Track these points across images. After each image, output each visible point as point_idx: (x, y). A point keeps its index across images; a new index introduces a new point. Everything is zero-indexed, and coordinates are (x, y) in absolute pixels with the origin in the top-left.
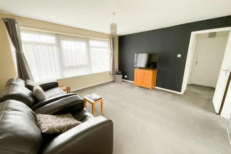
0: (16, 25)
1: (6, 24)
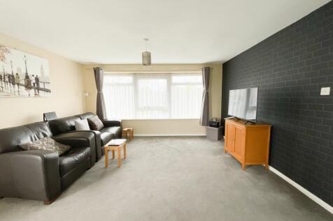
0: (101, 71)
1: (95, 71)
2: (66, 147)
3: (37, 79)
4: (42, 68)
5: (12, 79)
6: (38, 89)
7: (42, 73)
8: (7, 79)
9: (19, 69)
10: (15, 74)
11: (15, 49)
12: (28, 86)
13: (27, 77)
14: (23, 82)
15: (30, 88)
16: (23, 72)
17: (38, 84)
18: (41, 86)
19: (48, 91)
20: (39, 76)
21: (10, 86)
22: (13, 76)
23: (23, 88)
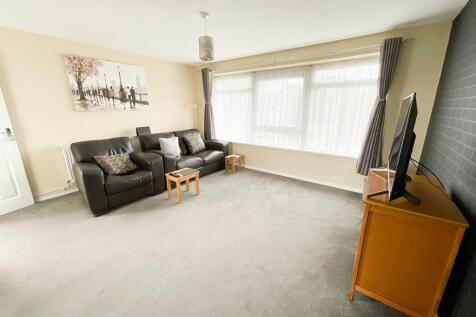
0: (210, 73)
2: (133, 166)
3: (132, 91)
4: (138, 78)
5: (107, 93)
6: (134, 101)
7: (138, 84)
8: (102, 94)
9: (113, 82)
10: (109, 88)
11: (109, 61)
12: (123, 99)
13: (122, 90)
14: (118, 95)
15: (126, 101)
16: (118, 85)
17: (133, 96)
18: (138, 98)
19: (145, 103)
20: (135, 87)
21: (105, 101)
22: (107, 90)
23: (118, 102)
